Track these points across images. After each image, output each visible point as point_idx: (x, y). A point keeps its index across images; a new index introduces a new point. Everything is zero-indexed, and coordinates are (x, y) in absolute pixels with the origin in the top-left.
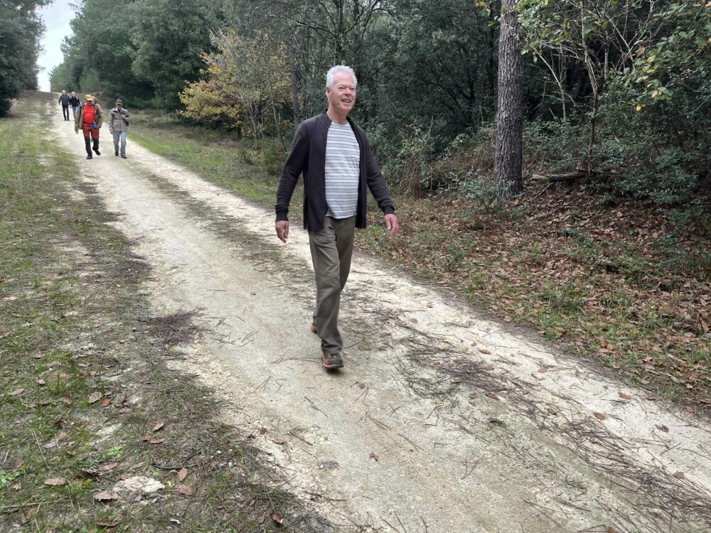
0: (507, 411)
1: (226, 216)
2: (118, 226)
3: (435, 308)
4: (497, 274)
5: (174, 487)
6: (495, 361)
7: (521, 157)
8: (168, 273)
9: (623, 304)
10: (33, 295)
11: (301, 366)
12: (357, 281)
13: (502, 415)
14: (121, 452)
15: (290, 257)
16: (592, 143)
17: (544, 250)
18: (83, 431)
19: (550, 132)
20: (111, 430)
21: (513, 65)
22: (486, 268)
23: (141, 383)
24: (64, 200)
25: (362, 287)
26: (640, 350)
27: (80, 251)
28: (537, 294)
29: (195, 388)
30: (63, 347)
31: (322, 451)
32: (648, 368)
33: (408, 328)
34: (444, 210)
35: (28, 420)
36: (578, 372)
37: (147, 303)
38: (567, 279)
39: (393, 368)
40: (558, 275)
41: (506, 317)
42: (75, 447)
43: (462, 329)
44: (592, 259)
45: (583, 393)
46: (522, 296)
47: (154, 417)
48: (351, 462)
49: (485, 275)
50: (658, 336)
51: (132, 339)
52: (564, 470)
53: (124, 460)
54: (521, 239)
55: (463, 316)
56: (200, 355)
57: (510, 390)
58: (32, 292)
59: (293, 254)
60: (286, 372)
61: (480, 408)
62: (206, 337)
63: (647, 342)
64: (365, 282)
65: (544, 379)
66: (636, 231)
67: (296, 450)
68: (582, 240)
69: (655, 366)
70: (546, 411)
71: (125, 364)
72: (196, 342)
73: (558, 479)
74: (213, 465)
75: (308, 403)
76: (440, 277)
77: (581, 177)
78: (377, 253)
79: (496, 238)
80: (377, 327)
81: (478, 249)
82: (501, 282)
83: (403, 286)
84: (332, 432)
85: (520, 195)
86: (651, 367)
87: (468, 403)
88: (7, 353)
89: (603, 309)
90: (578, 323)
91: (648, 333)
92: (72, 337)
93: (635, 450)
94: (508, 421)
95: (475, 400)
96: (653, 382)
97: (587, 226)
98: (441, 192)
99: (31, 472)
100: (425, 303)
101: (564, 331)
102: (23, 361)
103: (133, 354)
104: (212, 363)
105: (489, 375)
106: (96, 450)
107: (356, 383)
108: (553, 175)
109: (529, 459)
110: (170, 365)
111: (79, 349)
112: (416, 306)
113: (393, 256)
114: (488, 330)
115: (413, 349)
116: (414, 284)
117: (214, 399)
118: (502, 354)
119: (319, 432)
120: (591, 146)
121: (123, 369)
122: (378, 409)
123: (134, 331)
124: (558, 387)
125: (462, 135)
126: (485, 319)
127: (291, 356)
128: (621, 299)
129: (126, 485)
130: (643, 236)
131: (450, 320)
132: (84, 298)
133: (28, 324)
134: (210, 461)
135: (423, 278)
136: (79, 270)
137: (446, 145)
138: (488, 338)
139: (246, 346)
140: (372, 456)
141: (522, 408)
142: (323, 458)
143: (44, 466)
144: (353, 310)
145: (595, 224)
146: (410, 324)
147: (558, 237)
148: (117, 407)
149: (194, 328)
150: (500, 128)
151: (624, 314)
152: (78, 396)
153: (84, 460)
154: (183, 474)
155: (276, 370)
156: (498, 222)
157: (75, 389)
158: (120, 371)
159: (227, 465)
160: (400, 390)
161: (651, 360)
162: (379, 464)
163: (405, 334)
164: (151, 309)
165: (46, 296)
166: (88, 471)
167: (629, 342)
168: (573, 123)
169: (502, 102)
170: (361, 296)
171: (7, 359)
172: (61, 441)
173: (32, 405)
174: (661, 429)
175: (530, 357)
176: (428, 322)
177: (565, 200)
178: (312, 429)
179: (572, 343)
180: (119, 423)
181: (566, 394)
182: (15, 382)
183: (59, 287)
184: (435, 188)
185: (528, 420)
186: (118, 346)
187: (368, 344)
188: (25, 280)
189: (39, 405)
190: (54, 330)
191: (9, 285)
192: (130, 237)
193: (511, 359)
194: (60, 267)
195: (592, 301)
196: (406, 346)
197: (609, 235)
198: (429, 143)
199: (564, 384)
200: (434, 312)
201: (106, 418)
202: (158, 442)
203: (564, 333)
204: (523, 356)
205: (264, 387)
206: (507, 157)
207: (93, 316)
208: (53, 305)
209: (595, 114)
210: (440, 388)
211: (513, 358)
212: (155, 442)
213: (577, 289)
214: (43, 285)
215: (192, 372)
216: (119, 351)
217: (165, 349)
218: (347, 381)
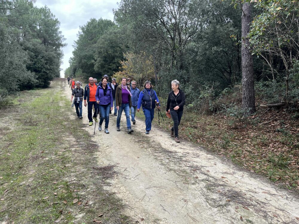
0: (253, 215)
2: (86, 129)
3: (217, 165)
4: (246, 149)
6: (247, 191)
7: (254, 97)
8: (105, 148)
10: (54, 157)
11: (158, 191)
12: (182, 152)
13: (251, 218)
15: (154, 141)
16: (288, 90)
17: (268, 139)
18: (70, 216)
19: (268, 86)
20: (81, 216)
21: (248, 59)
22: (240, 147)
23: (93, 195)
24: (67, 119)
25: (184, 155)
27: (72, 139)
28: (265, 159)
29: (114, 198)
30: (64, 179)
33: (205, 174)
34: (220, 121)
35: (50, 210)
36: (287, 197)
37: (97, 161)
38: (280, 152)
39: (199, 193)
40: (275, 150)
41: (251, 170)
42: (67, 222)
43: (231, 175)
44: (291, 143)
45: (290, 207)
46: (258, 160)
47: (98, 211)
49: (240, 150)
51: (90, 176)
54: (256, 134)
55: (231, 169)
56: (117, 184)
57: (255, 206)
58: (54, 156)
59: (155, 140)
60: (152, 193)
61: (241, 214)
62: (119, 176)
64: (186, 153)
65: (271, 200)
68: (286, 134)
70: (272, 216)
71: (87, 187)
72: (115, 178)
75: (162, 207)
76: (220, 151)
77: (283, 105)
78: (191, 140)
79: (245, 133)
80: (191, 173)
81: (236, 138)
82: (248, 153)
83: (203, 155)
84: (172, 222)
85: (255, 114)
87: (234, 211)
88: (43, 181)
89: (298, 167)
90: (286, 174)
92: (68, 175)
94: (254, 221)
95: (238, 210)
97: (288, 127)
98: (218, 113)
100: (213, 163)
101: (280, 177)
102: (49, 185)
103: (91, 183)
104: (122, 187)
105: (244, 198)
107: (182, 199)
108: (270, 105)
110: (105, 188)
111: (70, 180)
112: (208, 164)
113: (198, 141)
114: (243, 176)
115: (208, 184)
116: (208, 154)
117: (122, 204)
118: (250, 188)
119: (166, 221)
120: (287, 92)
121: (87, 189)
122: (193, 212)
123: (91, 173)
124: (278, 205)
125: (227, 88)
126: (241, 171)
127: (154, 186)
131: (225, 171)
132: (73, 159)
133: (52, 169)
135: (212, 152)
136: (72, 147)
137: (220, 92)
138: (243, 180)
139: (136, 180)
141: (261, 214)
144: (181, 165)
145: (292, 127)
146: (206, 172)
147: (274, 132)
148: (84, 206)
149: (115, 172)
150: (244, 85)
152: (69, 200)
155: (148, 192)
156: (245, 126)
157: (68, 197)
158: (86, 190)
160: (202, 203)
163: (205, 177)
164: (98, 163)
165: (59, 158)
168: (278, 82)
169: (244, 74)
170: (184, 159)
171: (43, 184)
172: (62, 219)
173: (52, 204)
175: (264, 189)
176: (215, 172)
177: (277, 116)
178: (163, 220)
179: (284, 183)
180: (84, 213)
181: (282, 208)
182: (46, 194)
183: (64, 154)
184: (216, 111)
185: (264, 220)
186: (85, 179)
187: (187, 181)
188: (52, 151)
189: (54, 204)
190: (61, 172)
191: (46, 153)
192: (91, 134)
193: (255, 190)
194: (65, 146)
195: (293, 163)
196: (205, 182)
198: (212, 92)
199: (281, 203)
200: (217, 167)
201: (79, 210)
202: (99, 222)
203: (280, 178)
204: (260, 189)
205: (143, 199)
206: (248, 97)
207: (76, 166)
208: (62, 161)
209: (288, 78)
210: (221, 203)
211: (256, 190)
212: (98, 222)
213: (285, 157)
214: (58, 154)
215: (113, 191)
216: (85, 181)
217: (103, 181)
218: (178, 198)
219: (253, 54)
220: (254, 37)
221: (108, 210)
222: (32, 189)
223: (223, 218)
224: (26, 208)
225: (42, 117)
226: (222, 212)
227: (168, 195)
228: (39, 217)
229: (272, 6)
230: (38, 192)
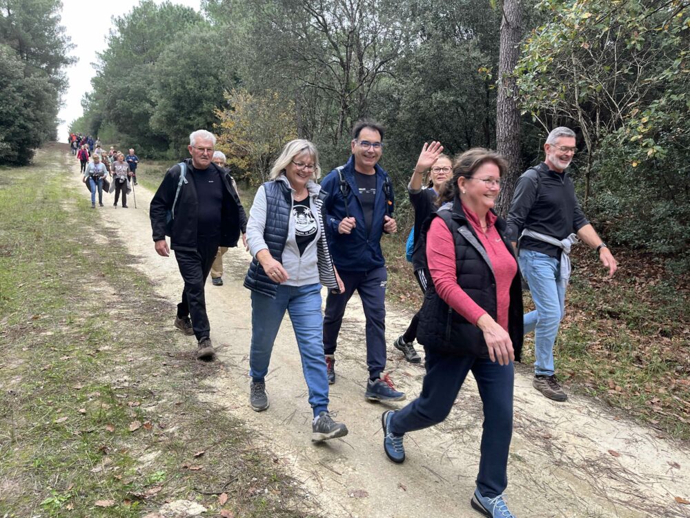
1: (241, 260)
2: (141, 267)
5: (215, 511)
9: (627, 348)
10: (68, 330)
13: (520, 451)
14: (164, 477)
16: (588, 195)
18: (124, 457)
20: (152, 456)
21: (511, 123)
23: (176, 413)
24: (89, 244)
26: (647, 392)
27: (108, 291)
29: (227, 419)
30: (99, 379)
31: (351, 480)
32: (657, 408)
35: (74, 446)
36: (590, 411)
38: (570, 323)
42: (121, 471)
44: (593, 305)
45: (596, 431)
47: (191, 445)
48: (380, 491)
50: (662, 379)
51: (163, 373)
52: (584, 503)
53: (167, 484)
56: (228, 388)
58: (67, 328)
62: (232, 372)
63: (653, 384)
65: (557, 417)
66: (633, 279)
67: (326, 479)
68: (582, 287)
69: (663, 407)
70: (562, 448)
71: (159, 396)
72: (223, 376)
73: (580, 511)
74: (251, 491)
84: (359, 462)
86: (659, 408)
88: (49, 384)
89: (607, 353)
90: (583, 366)
91: (652, 376)
92: (108, 370)
93: (651, 485)
94: (526, 457)
96: (662, 422)
97: (585, 274)
99: (81, 495)
101: (572, 372)
102: (65, 391)
103: (166, 387)
104: (240, 396)
106: (140, 475)
109: (550, 493)
110: (202, 397)
111: (116, 381)
113: (401, 298)
117: (245, 430)
119: (346, 463)
120: (587, 198)
121: (158, 400)
123: (165, 365)
124: (572, 425)
128: (625, 344)
129: (171, 508)
130: (641, 284)
132: (115, 334)
133: (67, 358)
134: (247, 487)
136: (108, 308)
139: (271, 381)
140: (401, 486)
141: (539, 444)
142: (352, 487)
143: (93, 489)
145: (593, 272)
148: (156, 435)
149: (220, 364)
151: (628, 357)
152: (119, 424)
153: (131, 483)
154: (224, 498)
155: (300, 404)
157: (116, 418)
158: (155, 402)
159: (263, 492)
161: (659, 401)
162: (407, 493)
164: (179, 345)
165: (80, 332)
166: (135, 494)
167: (636, 385)
171: (50, 389)
172: (106, 466)
173: (77, 433)
174: (673, 466)
178: (339, 460)
179: (581, 384)
180: (159, 450)
181: (580, 432)
182: (59, 411)
183: (92, 323)
185: (546, 456)
186: (151, 379)
188: (59, 317)
189: (82, 432)
190: (90, 363)
191: (45, 321)
192: (153, 278)
193: (524, 397)
194: (91, 305)
195: (596, 345)
197: (607, 283)
199: (577, 422)
201: (146, 446)
202: (197, 469)
203: (573, 375)
204: (535, 395)
205: (291, 419)
206: (506, 208)
207: (125, 351)
208: (88, 340)
209: (589, 169)
210: (458, 423)
211: (527, 397)
212: (195, 468)
213: (581, 333)
214: (76, 322)
215: (222, 404)
216: (152, 383)
217: (195, 383)
218: (369, 415)
219: (524, 113)
220: (527, 75)
221: (215, 444)
222: (23, 401)
223: (465, 452)
224: (14, 442)
225: (20, 237)
226: (461, 440)
227: (345, 409)
228: (50, 460)
229: (573, 9)
230: (40, 407)
